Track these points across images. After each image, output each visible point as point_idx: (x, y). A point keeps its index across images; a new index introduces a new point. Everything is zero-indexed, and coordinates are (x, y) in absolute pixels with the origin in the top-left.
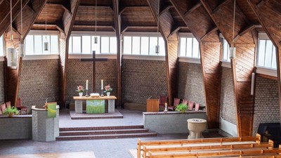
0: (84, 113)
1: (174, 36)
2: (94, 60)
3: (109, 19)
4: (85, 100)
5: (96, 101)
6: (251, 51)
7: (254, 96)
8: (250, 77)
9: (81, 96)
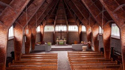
0: (59, 45)
1: (80, 26)
2: (61, 32)
3: (65, 22)
4: (59, 42)
5: (61, 42)
6: (98, 29)
7: (99, 41)
8: (97, 35)
9: (57, 41)
